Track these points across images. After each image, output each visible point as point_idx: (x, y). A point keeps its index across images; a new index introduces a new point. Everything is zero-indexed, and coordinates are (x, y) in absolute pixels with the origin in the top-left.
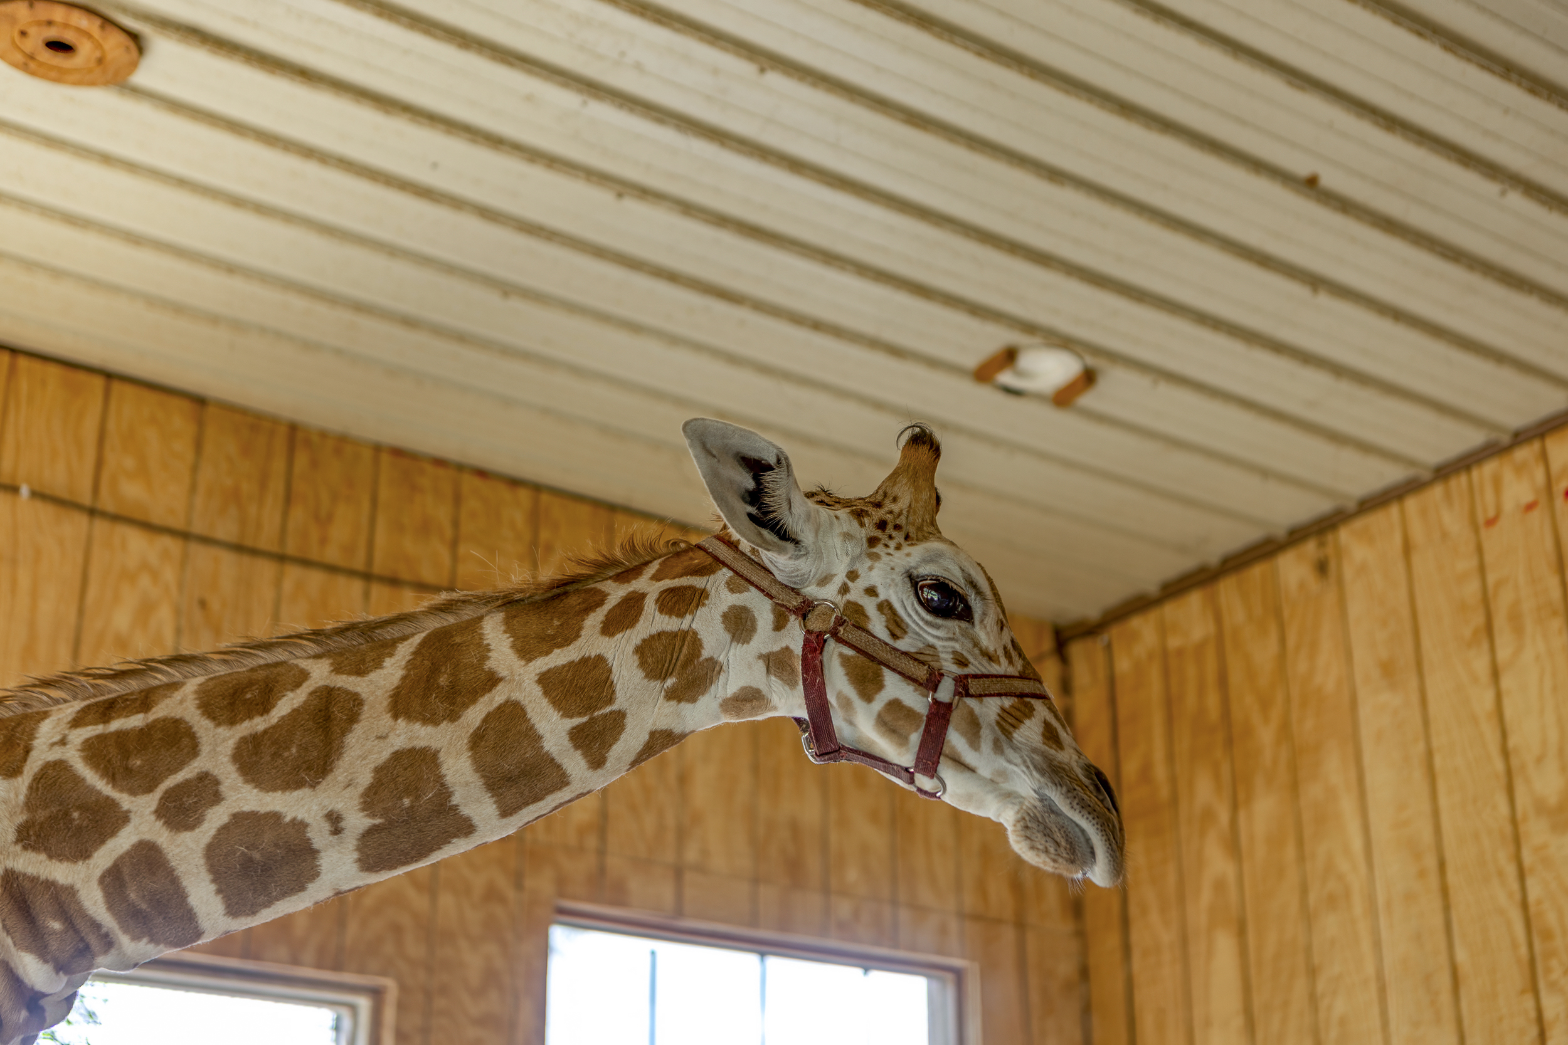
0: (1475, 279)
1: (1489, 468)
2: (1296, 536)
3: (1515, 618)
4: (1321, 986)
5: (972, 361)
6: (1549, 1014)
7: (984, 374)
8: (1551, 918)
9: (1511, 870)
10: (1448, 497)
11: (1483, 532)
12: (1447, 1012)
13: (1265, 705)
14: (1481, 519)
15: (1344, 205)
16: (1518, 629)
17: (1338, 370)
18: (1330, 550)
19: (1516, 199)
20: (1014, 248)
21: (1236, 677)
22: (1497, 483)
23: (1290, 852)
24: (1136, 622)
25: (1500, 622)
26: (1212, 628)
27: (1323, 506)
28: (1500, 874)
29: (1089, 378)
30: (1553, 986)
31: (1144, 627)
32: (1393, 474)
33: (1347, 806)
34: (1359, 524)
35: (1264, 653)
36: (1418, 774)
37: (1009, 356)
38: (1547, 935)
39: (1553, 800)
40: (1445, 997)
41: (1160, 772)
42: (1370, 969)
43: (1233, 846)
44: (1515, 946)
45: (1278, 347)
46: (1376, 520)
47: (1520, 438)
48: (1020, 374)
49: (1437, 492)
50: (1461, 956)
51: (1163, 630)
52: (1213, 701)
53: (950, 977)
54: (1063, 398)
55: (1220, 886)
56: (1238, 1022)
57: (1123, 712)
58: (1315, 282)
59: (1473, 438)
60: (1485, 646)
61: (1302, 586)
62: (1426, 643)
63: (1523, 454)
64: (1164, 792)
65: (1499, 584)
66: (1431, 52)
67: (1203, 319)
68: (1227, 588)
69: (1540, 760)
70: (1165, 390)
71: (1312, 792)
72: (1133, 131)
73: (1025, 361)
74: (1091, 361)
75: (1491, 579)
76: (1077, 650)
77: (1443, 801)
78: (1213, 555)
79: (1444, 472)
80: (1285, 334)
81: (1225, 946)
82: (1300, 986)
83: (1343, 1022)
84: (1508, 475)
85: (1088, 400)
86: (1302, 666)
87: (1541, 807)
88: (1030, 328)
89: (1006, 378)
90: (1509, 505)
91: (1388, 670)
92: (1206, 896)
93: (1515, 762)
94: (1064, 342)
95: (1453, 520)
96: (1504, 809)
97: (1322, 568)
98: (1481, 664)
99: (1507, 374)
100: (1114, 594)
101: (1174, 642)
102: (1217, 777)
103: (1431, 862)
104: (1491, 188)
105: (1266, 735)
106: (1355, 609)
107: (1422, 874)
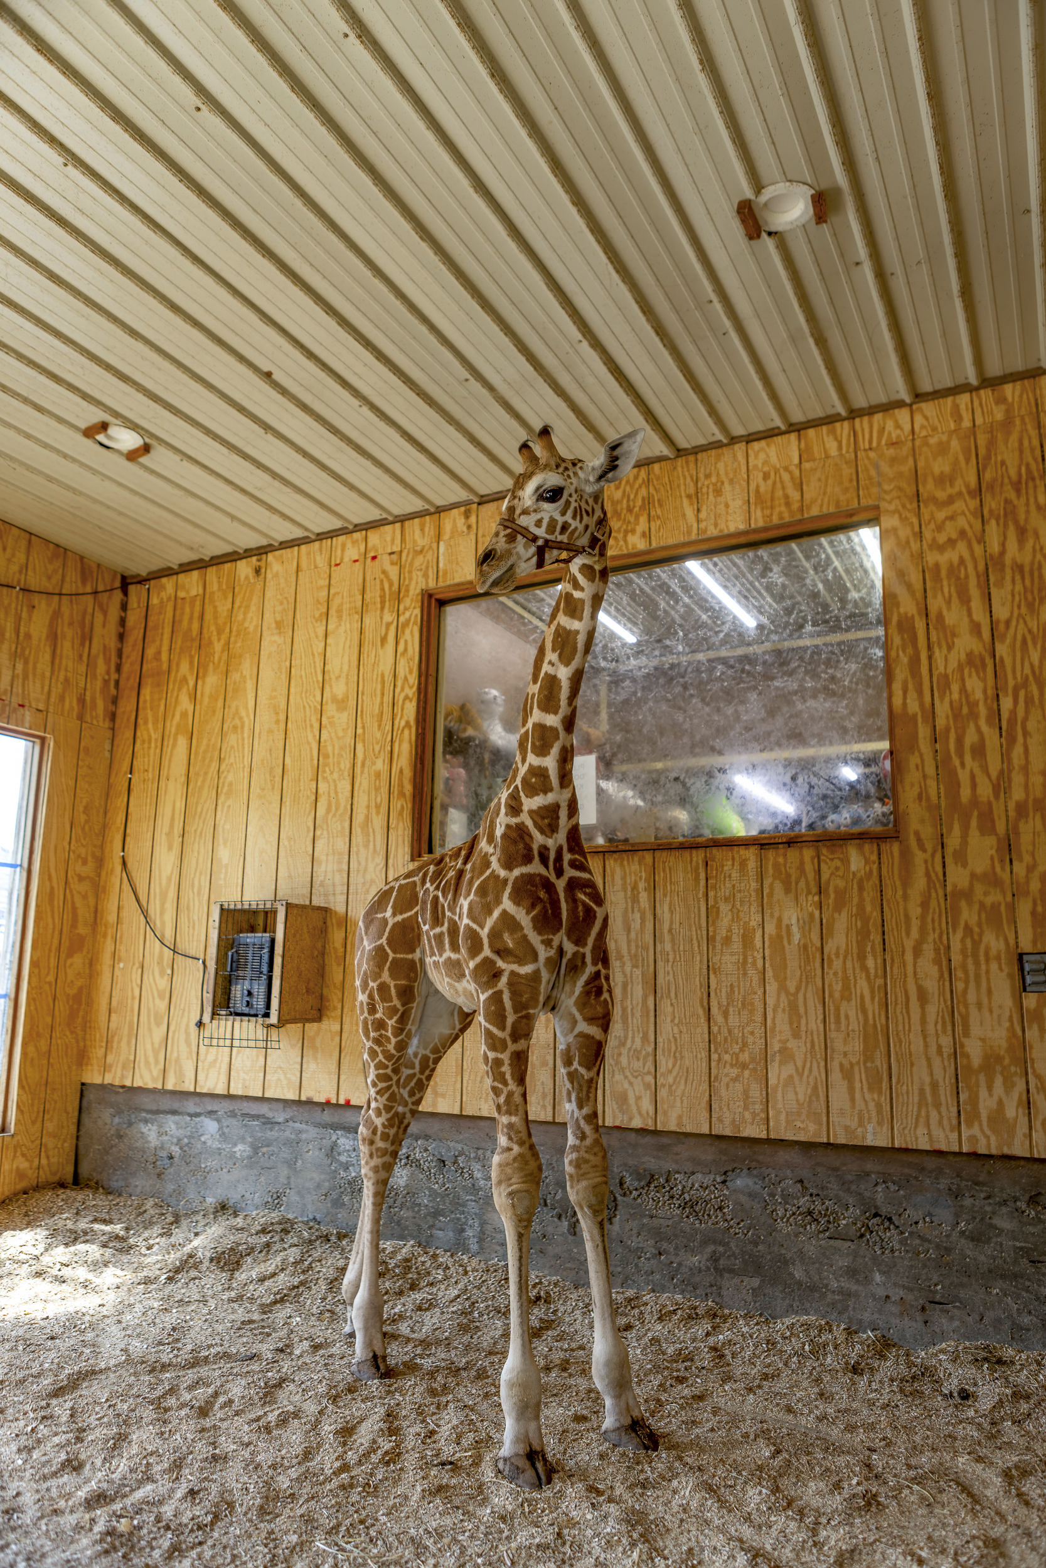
0: (343, 445)
1: (342, 539)
2: (248, 553)
3: (339, 611)
4: (223, 767)
5: (83, 425)
6: (320, 791)
7: (89, 433)
8: (330, 749)
9: (317, 726)
10: (321, 549)
11: (333, 568)
12: (278, 786)
13: (220, 632)
14: (333, 563)
15: (284, 391)
16: (340, 617)
17: (275, 475)
18: (263, 564)
19: (365, 410)
20: (108, 367)
21: (208, 616)
22: (344, 546)
23: (220, 703)
24: (164, 580)
25: (332, 612)
26: (201, 591)
27: (264, 542)
28: (311, 726)
29: (146, 449)
30: (325, 778)
31: (168, 583)
32: (298, 533)
33: (250, 686)
34: (277, 553)
35: (223, 607)
36: (284, 676)
37: (104, 427)
38: (327, 756)
39: (340, 697)
40: (278, 779)
41: (164, 656)
42: (247, 762)
43: (194, 697)
44: (312, 760)
45: (246, 456)
46: (286, 553)
47: (358, 528)
48: (109, 437)
49: (317, 544)
50: (288, 760)
51: (176, 588)
52: (196, 626)
53: (38, 741)
54: (132, 456)
55: (184, 714)
56: (183, 779)
57: (150, 624)
58: (267, 427)
59: (337, 524)
60: (324, 622)
61: (247, 578)
62: (298, 616)
63: (357, 536)
64: (165, 666)
65: (337, 593)
66: (331, 323)
67: (208, 432)
68: (211, 572)
69: (337, 678)
70: (186, 464)
71: (235, 676)
72: (177, 321)
73: (113, 431)
74: (147, 440)
75: (332, 592)
76: (132, 589)
77: (292, 690)
78: (207, 554)
79: (321, 537)
80: (248, 450)
81: (182, 742)
82: (214, 765)
83: (230, 784)
84: (349, 545)
85: (143, 460)
86: (240, 617)
87: (334, 699)
88: (116, 414)
89: (101, 437)
90: (346, 559)
91: (279, 625)
92: (177, 718)
93: (327, 677)
94: (134, 427)
95: (321, 561)
96: (319, 698)
97: (257, 571)
98: (321, 630)
99: (354, 495)
100: (156, 565)
101: (181, 594)
102: (191, 663)
103: (283, 717)
104: (355, 402)
105: (218, 647)
106: (269, 594)
107: (277, 722)
